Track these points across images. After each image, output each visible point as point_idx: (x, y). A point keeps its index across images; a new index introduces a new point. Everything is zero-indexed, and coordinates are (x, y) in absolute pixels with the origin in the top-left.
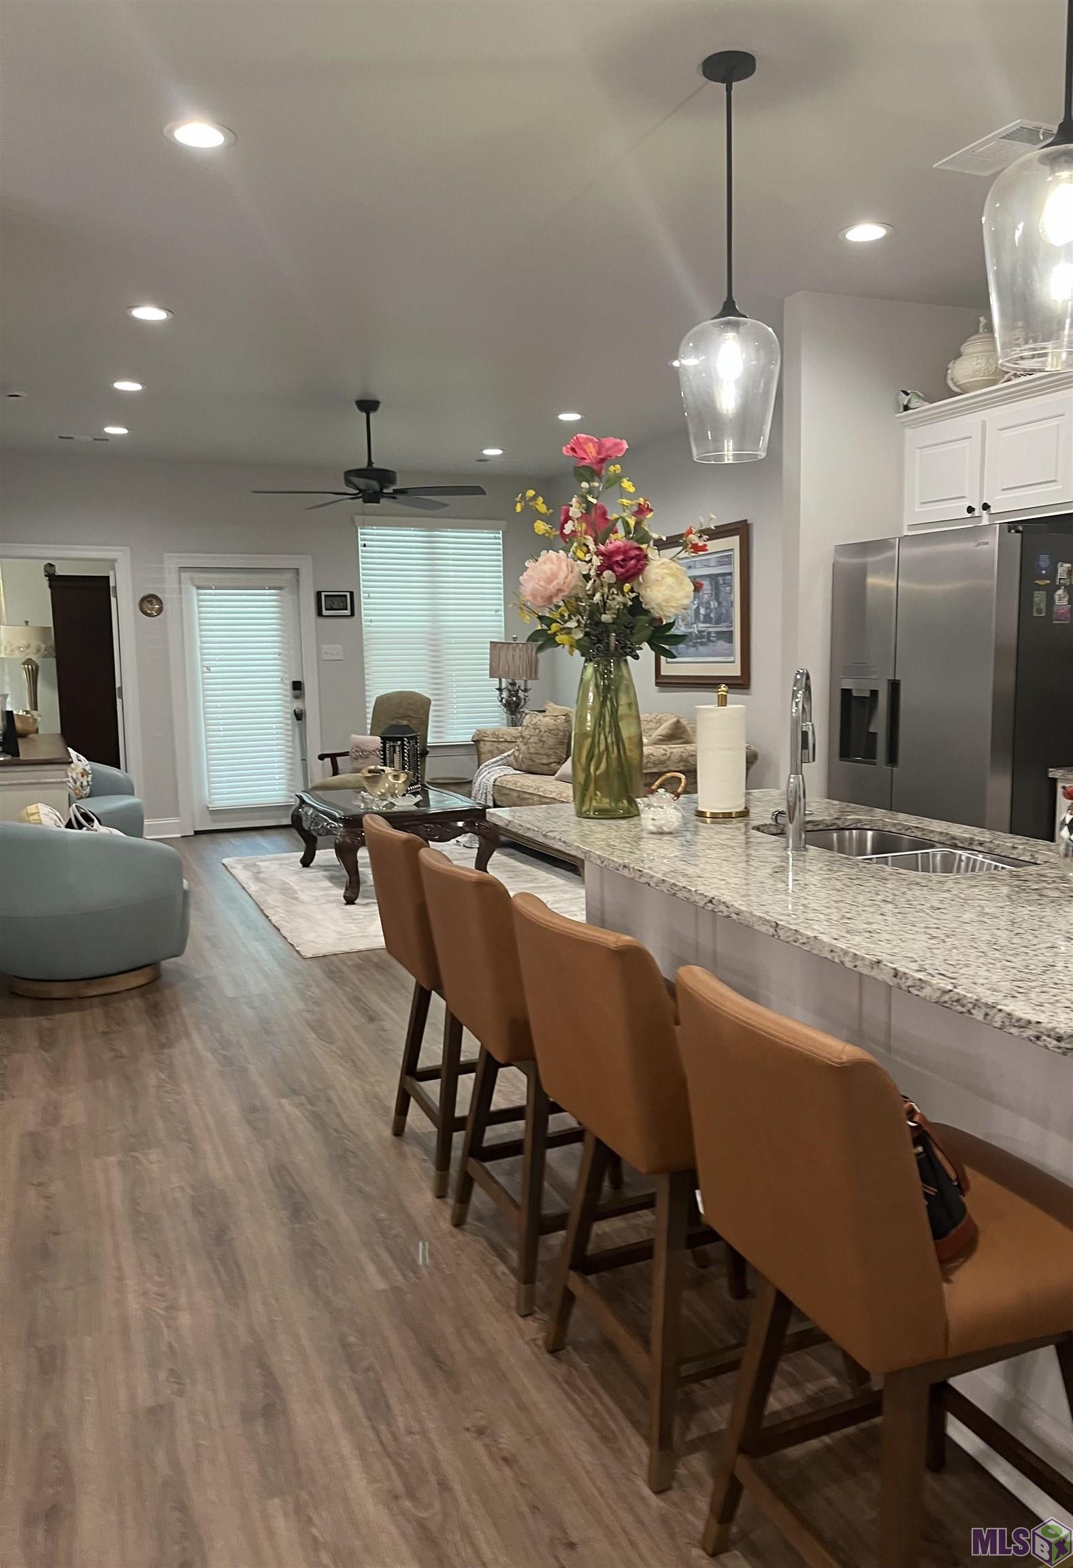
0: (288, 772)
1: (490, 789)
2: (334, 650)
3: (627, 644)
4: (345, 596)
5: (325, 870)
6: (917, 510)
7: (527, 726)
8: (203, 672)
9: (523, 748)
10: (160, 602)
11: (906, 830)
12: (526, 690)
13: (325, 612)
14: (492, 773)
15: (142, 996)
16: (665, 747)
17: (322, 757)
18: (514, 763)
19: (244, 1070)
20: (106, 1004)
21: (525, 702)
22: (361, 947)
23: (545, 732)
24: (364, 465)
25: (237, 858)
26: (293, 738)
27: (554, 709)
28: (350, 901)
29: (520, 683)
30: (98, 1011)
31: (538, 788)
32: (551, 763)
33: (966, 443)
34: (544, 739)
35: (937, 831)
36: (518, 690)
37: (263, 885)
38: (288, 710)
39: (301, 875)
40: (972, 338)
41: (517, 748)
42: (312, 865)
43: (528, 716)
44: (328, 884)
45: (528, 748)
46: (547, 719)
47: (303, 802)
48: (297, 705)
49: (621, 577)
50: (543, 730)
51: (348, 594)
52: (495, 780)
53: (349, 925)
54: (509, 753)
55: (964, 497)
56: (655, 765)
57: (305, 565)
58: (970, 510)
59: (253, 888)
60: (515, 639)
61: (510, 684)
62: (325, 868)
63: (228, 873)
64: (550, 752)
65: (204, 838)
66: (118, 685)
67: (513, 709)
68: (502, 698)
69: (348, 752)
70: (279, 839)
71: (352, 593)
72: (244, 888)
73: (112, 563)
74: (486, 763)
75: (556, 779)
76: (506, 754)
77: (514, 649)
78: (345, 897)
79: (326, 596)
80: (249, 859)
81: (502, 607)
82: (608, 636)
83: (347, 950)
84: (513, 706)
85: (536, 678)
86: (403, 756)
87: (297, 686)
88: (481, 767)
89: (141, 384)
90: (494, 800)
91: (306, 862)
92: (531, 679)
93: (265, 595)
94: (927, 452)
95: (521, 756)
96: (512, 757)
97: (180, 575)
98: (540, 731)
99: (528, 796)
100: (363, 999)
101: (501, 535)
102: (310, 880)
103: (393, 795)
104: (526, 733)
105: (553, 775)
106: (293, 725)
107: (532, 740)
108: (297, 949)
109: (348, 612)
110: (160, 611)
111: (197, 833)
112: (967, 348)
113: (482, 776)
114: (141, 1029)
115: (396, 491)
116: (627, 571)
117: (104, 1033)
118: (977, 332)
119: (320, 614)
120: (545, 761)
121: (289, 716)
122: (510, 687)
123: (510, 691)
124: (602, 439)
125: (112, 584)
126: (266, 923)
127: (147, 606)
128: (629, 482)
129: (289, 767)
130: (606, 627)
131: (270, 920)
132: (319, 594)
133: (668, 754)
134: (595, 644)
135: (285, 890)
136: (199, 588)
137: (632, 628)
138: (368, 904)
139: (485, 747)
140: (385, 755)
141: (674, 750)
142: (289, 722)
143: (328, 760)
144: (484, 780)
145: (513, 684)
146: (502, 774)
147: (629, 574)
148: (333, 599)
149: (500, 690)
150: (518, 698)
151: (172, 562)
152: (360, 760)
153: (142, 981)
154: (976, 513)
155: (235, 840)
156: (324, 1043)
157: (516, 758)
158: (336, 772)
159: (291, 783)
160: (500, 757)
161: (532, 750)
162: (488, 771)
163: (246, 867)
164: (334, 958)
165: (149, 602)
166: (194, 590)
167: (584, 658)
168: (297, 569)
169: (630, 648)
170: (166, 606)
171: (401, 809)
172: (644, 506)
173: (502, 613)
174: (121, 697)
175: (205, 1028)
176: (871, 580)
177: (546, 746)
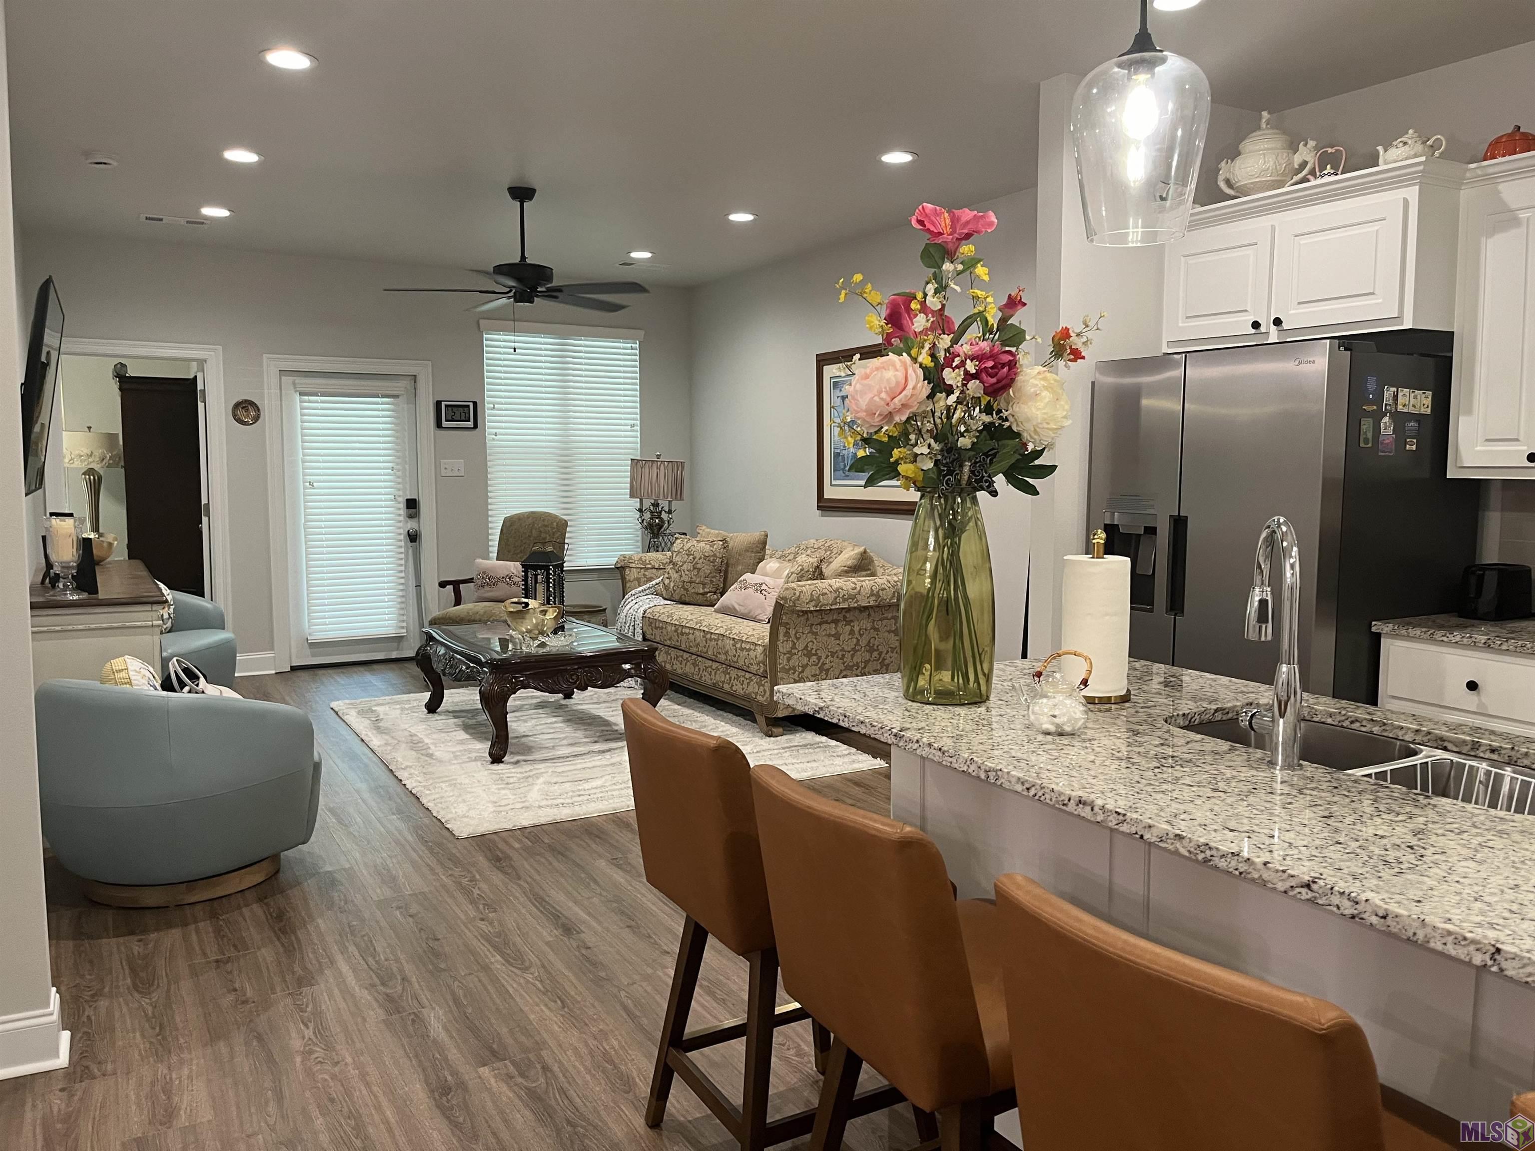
0: (399, 600)
1: (639, 621)
2: (456, 465)
3: (983, 477)
4: (468, 406)
5: (455, 717)
6: (1181, 325)
7: (679, 552)
8: (305, 488)
9: (675, 576)
10: (257, 409)
11: (1352, 722)
12: (670, 512)
13: (445, 424)
14: (641, 603)
15: (261, 900)
16: (854, 580)
17: (443, 585)
18: (664, 593)
19: (418, 1019)
20: (214, 916)
21: (669, 524)
22: (526, 823)
23: (700, 558)
24: (517, 259)
25: (347, 701)
26: (406, 562)
27: (709, 533)
28: (496, 759)
29: (664, 504)
30: (205, 926)
31: (700, 622)
32: (707, 593)
33: (1249, 251)
34: (698, 566)
35: (1409, 729)
36: (661, 512)
37: (387, 737)
38: (401, 531)
39: (429, 723)
40: (1254, 134)
41: (666, 575)
42: (439, 710)
43: (678, 541)
44: (462, 735)
45: (681, 576)
46: (702, 544)
47: (430, 638)
48: (411, 525)
49: (991, 389)
50: (698, 557)
51: (471, 405)
52: (645, 612)
53: (503, 792)
54: (657, 581)
55: (1246, 311)
56: (845, 600)
57: (424, 372)
58: (1256, 325)
59: (376, 741)
60: (658, 456)
61: (653, 505)
62: (455, 714)
63: (338, 720)
64: (708, 580)
65: (303, 674)
66: (204, 501)
67: (656, 532)
68: (643, 521)
69: (472, 579)
70: (391, 675)
71: (475, 404)
72: (362, 740)
73: (202, 362)
74: (633, 592)
75: (715, 611)
76: (654, 583)
77: (658, 468)
78: (490, 754)
79: (446, 406)
80: (365, 701)
81: (638, 422)
82: (961, 466)
83: (509, 827)
84: (655, 529)
85: (681, 499)
86: (548, 587)
87: (412, 505)
88: (626, 597)
89: (258, 154)
90: (644, 634)
91: (432, 707)
92: (676, 499)
93: (377, 403)
94: (1192, 261)
95: (672, 584)
96: (661, 585)
97: (280, 379)
98: (694, 558)
99: (687, 631)
100: (547, 899)
101: (637, 346)
102: (441, 731)
103: (542, 633)
104: (676, 559)
105: (713, 606)
106: (406, 547)
107: (685, 567)
108: (448, 826)
109: (470, 424)
110: (256, 419)
111: (294, 669)
112: (1247, 146)
113: (628, 607)
114: (267, 955)
115: (549, 290)
116: (999, 381)
117: (217, 961)
118: (1259, 128)
119: (439, 425)
120: (701, 591)
121: (402, 537)
122: (652, 508)
123: (652, 512)
124: (956, 211)
125: (200, 387)
126: (399, 789)
127: (240, 413)
128: (985, 268)
129: (400, 593)
130: (959, 454)
131: (405, 785)
132: (438, 404)
133: (858, 588)
134: (945, 476)
135: (415, 744)
136: (301, 394)
137: (995, 455)
138: (517, 762)
139: (631, 574)
140: (526, 585)
141: (864, 583)
142: (402, 544)
143: (450, 588)
144: (631, 610)
145: (656, 505)
146: (652, 604)
147: (1000, 385)
148: (455, 409)
149: (640, 510)
150: (662, 520)
151: (271, 365)
152: (487, 588)
153: (259, 878)
154: (1263, 329)
155: (341, 679)
156: (513, 969)
157: (666, 587)
158: (458, 601)
159: (402, 612)
160: (648, 585)
161: (686, 579)
162: (634, 601)
163: (361, 713)
164: (494, 836)
165: (243, 408)
166: (297, 397)
167: (919, 494)
168: (415, 376)
169: (986, 481)
170: (265, 414)
171: (554, 650)
172: (1016, 298)
173: (638, 428)
174: (208, 515)
175: (352, 949)
176: (1145, 402)
177: (701, 574)
